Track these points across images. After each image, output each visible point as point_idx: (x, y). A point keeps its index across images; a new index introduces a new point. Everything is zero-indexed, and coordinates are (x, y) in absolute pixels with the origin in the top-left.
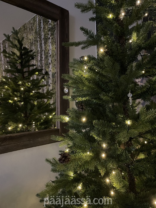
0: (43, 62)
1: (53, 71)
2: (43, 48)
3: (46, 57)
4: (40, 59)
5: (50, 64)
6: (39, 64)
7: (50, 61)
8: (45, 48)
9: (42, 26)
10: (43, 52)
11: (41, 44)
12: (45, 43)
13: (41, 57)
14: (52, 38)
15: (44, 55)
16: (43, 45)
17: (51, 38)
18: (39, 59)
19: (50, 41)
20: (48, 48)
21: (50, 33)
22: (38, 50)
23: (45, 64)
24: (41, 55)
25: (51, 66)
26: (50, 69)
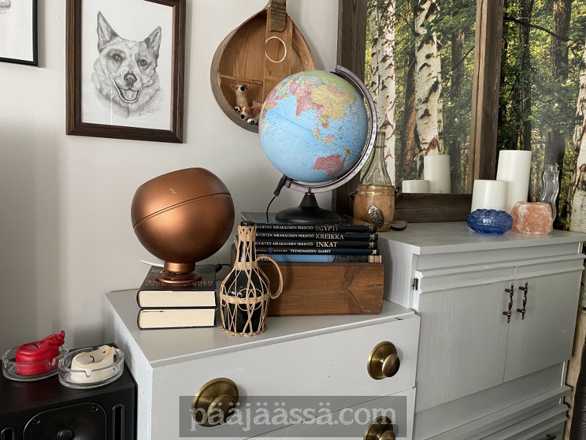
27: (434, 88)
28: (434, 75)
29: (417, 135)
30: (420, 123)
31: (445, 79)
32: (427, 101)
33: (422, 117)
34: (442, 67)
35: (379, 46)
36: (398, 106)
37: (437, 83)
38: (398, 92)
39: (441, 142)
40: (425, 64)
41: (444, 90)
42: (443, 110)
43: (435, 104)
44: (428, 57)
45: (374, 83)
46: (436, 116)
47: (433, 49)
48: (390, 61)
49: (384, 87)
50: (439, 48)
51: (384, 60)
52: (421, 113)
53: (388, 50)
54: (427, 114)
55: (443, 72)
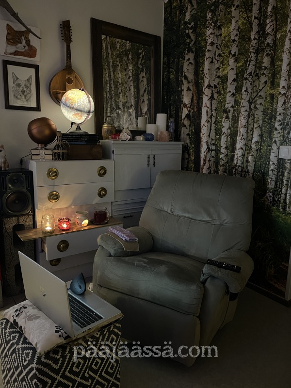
0: (113, 92)
1: (124, 101)
2: (112, 77)
3: (116, 87)
4: (110, 89)
5: (120, 93)
6: (108, 95)
7: (120, 91)
8: (114, 77)
9: (110, 52)
10: (112, 81)
11: (109, 73)
12: (114, 71)
13: (110, 87)
14: (121, 65)
15: (114, 85)
16: (112, 73)
17: (119, 65)
18: (108, 90)
19: (119, 68)
20: (117, 76)
21: (118, 59)
22: (107, 80)
23: (115, 94)
24: (110, 85)
25: (121, 96)
26: (121, 99)
27: (145, 91)
28: (145, 85)
29: (141, 110)
30: (142, 105)
31: (148, 87)
32: (143, 96)
33: (142, 103)
35: (127, 72)
36: (135, 98)
37: (146, 88)
38: (134, 92)
39: (148, 112)
40: (142, 81)
41: (148, 91)
42: (148, 99)
43: (146, 97)
44: (143, 77)
45: (126, 88)
46: (146, 102)
47: (143, 74)
48: (131, 78)
49: (130, 90)
50: (146, 74)
51: (129, 78)
52: (142, 101)
53: (130, 74)
54: (143, 101)
55: (147, 84)
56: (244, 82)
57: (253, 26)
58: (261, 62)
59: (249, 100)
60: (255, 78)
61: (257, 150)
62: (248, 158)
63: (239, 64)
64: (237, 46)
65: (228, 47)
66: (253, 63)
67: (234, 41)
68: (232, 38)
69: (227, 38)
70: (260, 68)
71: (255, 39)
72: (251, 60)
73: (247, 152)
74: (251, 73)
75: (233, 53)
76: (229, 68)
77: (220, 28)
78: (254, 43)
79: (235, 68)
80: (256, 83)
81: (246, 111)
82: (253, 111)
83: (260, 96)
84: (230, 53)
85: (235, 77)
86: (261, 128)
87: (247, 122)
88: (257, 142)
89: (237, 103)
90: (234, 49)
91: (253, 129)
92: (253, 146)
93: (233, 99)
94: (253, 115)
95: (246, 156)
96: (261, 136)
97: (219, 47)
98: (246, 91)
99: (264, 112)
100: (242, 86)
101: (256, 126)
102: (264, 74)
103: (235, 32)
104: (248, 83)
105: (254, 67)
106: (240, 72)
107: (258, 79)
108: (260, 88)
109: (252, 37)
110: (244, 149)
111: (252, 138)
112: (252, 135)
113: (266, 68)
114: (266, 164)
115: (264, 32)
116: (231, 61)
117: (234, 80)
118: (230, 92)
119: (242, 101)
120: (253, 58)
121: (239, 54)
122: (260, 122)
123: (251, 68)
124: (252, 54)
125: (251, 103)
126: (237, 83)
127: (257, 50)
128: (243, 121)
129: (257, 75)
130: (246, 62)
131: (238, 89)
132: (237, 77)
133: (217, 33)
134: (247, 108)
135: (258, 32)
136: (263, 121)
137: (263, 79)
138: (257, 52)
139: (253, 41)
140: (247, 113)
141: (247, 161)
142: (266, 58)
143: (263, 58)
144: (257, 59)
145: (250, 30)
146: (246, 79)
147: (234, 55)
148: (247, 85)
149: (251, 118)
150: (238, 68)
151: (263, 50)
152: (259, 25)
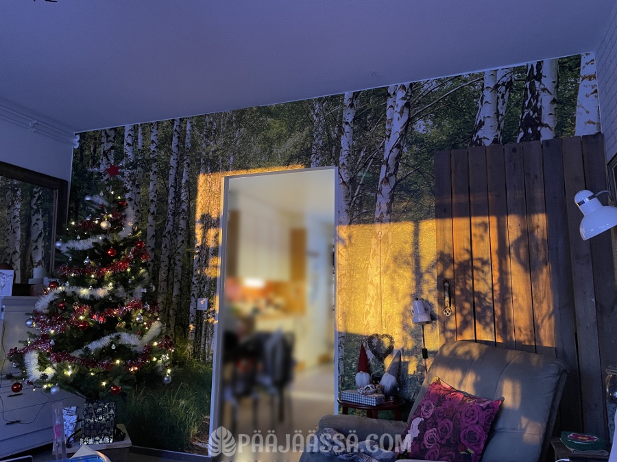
27: (40, 235)
28: (40, 229)
29: (31, 258)
30: (33, 252)
31: (45, 232)
32: (36, 241)
33: (34, 249)
34: (44, 226)
35: (11, 210)
36: (22, 243)
37: (41, 233)
38: (22, 236)
39: (43, 262)
40: (36, 223)
41: (45, 237)
42: (44, 247)
43: (41, 244)
44: (37, 220)
45: (8, 229)
46: (41, 249)
47: (40, 217)
48: (18, 219)
49: (14, 232)
50: (43, 216)
51: (14, 218)
52: (33, 247)
53: (17, 213)
54: (36, 248)
55: (44, 228)
56: (164, 239)
57: (170, 191)
58: (178, 224)
59: (168, 256)
60: (173, 237)
61: (177, 304)
62: (169, 311)
63: (158, 223)
64: (156, 206)
65: (147, 205)
66: (171, 223)
67: (152, 201)
68: (151, 198)
69: (146, 197)
70: (177, 228)
71: (171, 203)
72: (168, 221)
73: (168, 306)
74: (169, 232)
75: (152, 211)
76: (148, 225)
77: (138, 186)
78: (171, 206)
79: (154, 225)
80: (175, 241)
81: (166, 266)
82: (173, 266)
83: (178, 253)
84: (149, 211)
85: (154, 233)
86: (181, 282)
87: (168, 276)
88: (177, 295)
89: (157, 258)
90: (153, 208)
91: (173, 283)
92: (174, 299)
93: (153, 254)
94: (173, 270)
95: (167, 309)
96: (181, 289)
97: (137, 204)
98: (166, 247)
99: (183, 267)
100: (161, 243)
101: (175, 280)
102: (180, 234)
103: (154, 194)
104: (167, 241)
105: (172, 227)
106: (159, 230)
107: (176, 237)
108: (178, 246)
109: (170, 201)
110: (165, 303)
111: (173, 291)
112: (173, 288)
113: (182, 229)
114: (186, 316)
115: (179, 199)
116: (150, 218)
117: (153, 236)
118: (149, 246)
119: (162, 256)
120: (171, 219)
121: (157, 213)
122: (180, 277)
123: (169, 227)
124: (170, 216)
125: (170, 259)
126: (156, 239)
127: (174, 213)
128: (163, 275)
129: (175, 234)
130: (164, 222)
131: (158, 245)
132: (156, 234)
133: (135, 190)
134: (167, 263)
135: (174, 198)
136: (182, 276)
137: (180, 239)
138: (174, 214)
139: (170, 205)
140: (167, 268)
141: (169, 315)
142: (182, 221)
143: (179, 221)
144: (174, 221)
145: (168, 195)
146: (165, 236)
147: (153, 214)
148: (166, 242)
149: (171, 273)
150: (157, 226)
151: (179, 213)
152: (175, 192)
